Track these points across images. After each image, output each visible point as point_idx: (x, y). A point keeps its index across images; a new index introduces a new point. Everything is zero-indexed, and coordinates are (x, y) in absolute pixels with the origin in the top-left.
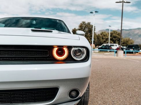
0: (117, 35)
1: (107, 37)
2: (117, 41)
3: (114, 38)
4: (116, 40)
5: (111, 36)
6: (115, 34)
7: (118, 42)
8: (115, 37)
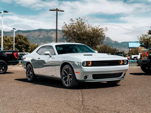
0: (24, 41)
1: (10, 44)
2: (23, 49)
3: (19, 45)
4: (22, 47)
5: (15, 42)
6: (21, 39)
7: (25, 49)
8: (21, 43)
